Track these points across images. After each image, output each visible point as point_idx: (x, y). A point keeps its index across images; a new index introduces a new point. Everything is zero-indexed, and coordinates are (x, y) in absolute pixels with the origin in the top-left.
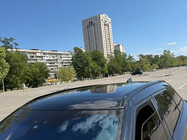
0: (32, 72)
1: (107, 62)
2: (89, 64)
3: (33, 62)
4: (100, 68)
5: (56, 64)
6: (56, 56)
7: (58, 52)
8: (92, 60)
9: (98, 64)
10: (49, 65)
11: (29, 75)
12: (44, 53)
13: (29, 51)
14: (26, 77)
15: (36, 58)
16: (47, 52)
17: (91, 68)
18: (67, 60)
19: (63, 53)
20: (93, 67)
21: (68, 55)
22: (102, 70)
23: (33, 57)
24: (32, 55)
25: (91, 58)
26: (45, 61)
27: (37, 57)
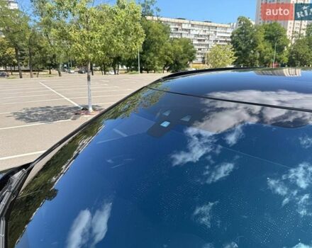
0: (174, 52)
1: (289, 45)
2: (257, 46)
3: (177, 36)
4: (275, 53)
5: (206, 42)
6: (209, 30)
7: (213, 24)
8: (263, 39)
9: (273, 47)
10: (197, 42)
11: (169, 55)
12: (193, 25)
13: (173, 20)
14: (166, 57)
15: (181, 32)
16: (197, 23)
17: (260, 52)
18: (224, 37)
19: (220, 25)
20: (264, 50)
21: (226, 28)
22: (278, 57)
23: (177, 29)
24: (177, 27)
25: (263, 36)
26: (193, 37)
27: (183, 29)
